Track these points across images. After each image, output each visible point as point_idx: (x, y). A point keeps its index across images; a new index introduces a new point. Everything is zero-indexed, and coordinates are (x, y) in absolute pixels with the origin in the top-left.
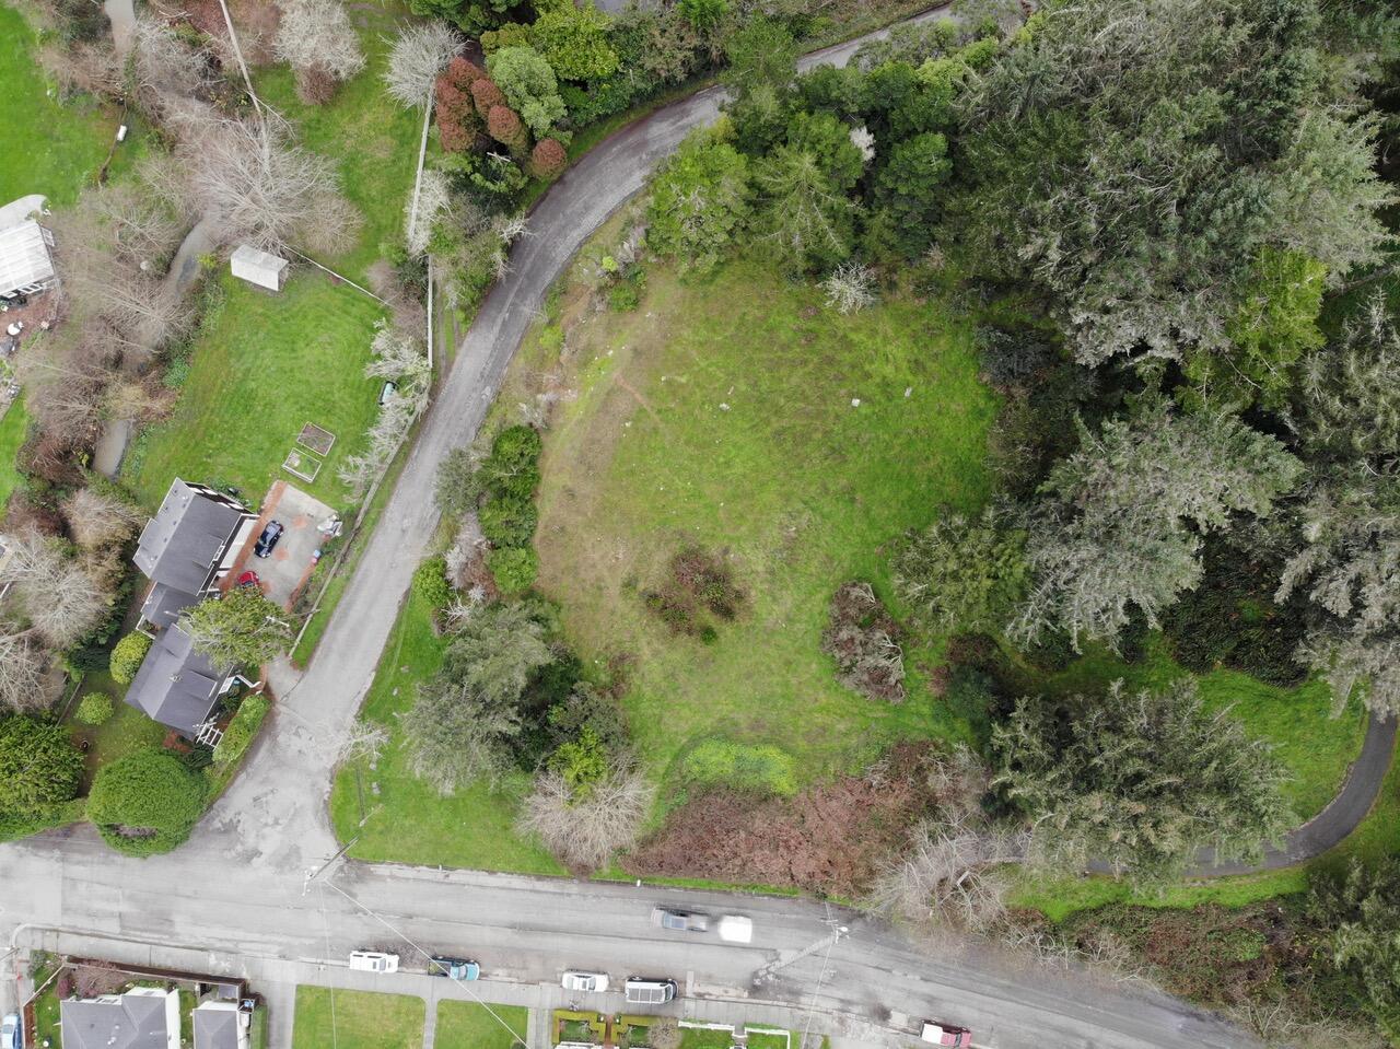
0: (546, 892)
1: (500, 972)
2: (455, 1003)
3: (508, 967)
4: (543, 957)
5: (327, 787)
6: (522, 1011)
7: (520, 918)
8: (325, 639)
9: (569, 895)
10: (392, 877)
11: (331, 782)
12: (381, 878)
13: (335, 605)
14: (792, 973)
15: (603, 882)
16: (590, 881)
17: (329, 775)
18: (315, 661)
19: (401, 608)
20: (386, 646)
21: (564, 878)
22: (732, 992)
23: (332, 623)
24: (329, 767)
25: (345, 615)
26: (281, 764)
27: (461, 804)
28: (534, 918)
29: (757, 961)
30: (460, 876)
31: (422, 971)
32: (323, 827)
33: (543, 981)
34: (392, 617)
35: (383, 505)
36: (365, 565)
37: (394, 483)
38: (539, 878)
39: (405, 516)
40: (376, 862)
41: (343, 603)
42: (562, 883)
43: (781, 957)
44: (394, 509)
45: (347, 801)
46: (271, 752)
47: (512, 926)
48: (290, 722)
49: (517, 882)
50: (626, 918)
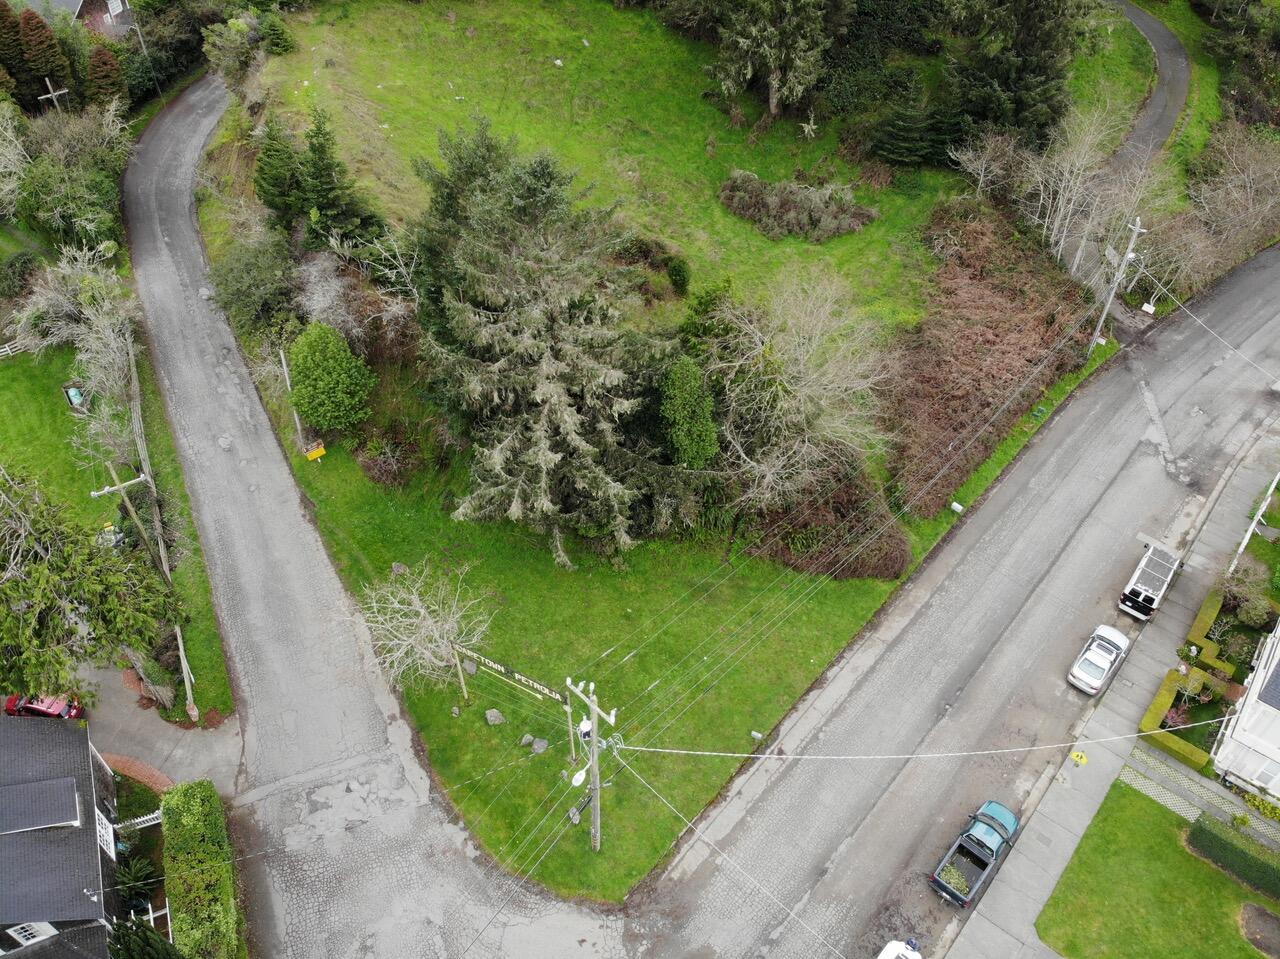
0: (904, 631)
1: (1022, 784)
2: (1053, 902)
3: (1019, 765)
4: (1023, 698)
5: (456, 835)
6: (1119, 792)
7: (929, 692)
8: (233, 642)
9: (928, 605)
11: (455, 820)
12: (708, 870)
13: (208, 591)
14: (1183, 442)
15: (932, 555)
16: (919, 570)
17: (438, 813)
18: (244, 683)
19: (314, 520)
20: (340, 571)
21: (893, 596)
22: (1192, 509)
23: (224, 615)
24: (425, 799)
25: (236, 589)
27: (671, 641)
28: (941, 674)
29: (1149, 469)
30: (795, 732)
33: (1072, 727)
34: (311, 537)
35: (173, 452)
36: (208, 518)
37: (166, 423)
38: (872, 625)
39: (215, 438)
40: (670, 856)
41: (218, 581)
42: (900, 604)
43: (1155, 440)
44: (193, 443)
45: (512, 817)
46: (296, 881)
47: (940, 713)
48: (288, 801)
49: (862, 658)
50: (1008, 561)
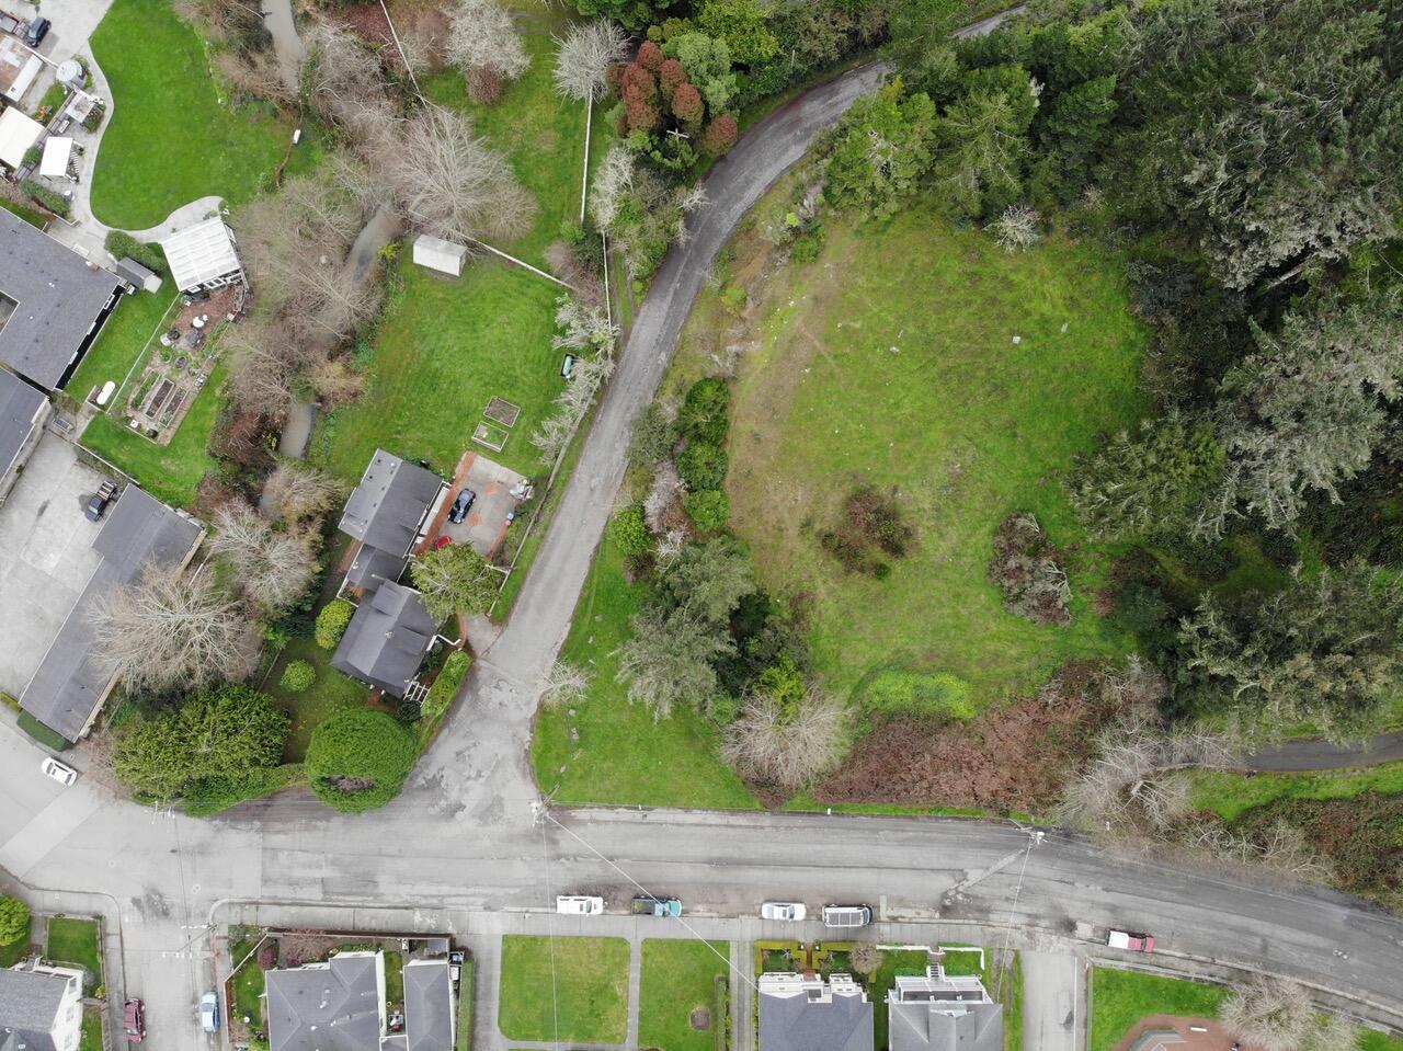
0: (740, 826)
1: (700, 908)
2: (659, 942)
3: (708, 902)
4: (741, 889)
5: (528, 736)
6: (723, 945)
7: (716, 853)
8: (523, 595)
9: (762, 828)
10: (593, 821)
11: (531, 732)
12: (581, 823)
13: (531, 562)
14: (979, 891)
15: (793, 813)
16: (782, 813)
17: (529, 725)
18: (513, 616)
19: (593, 562)
20: (580, 597)
21: (757, 811)
22: (924, 914)
23: (529, 578)
24: (529, 716)
25: (540, 571)
26: (483, 717)
27: (656, 744)
28: (731, 852)
29: (945, 883)
30: (658, 815)
31: (625, 912)
32: (524, 776)
33: (743, 914)
34: (585, 570)
35: (572, 467)
36: (557, 524)
37: (581, 446)
38: (733, 812)
39: (592, 477)
40: (577, 807)
41: (538, 560)
42: (754, 816)
43: (969, 877)
44: (582, 472)
45: (547, 749)
46: (473, 706)
47: (710, 862)
48: (491, 676)
49: (712, 818)
50: (819, 847)
